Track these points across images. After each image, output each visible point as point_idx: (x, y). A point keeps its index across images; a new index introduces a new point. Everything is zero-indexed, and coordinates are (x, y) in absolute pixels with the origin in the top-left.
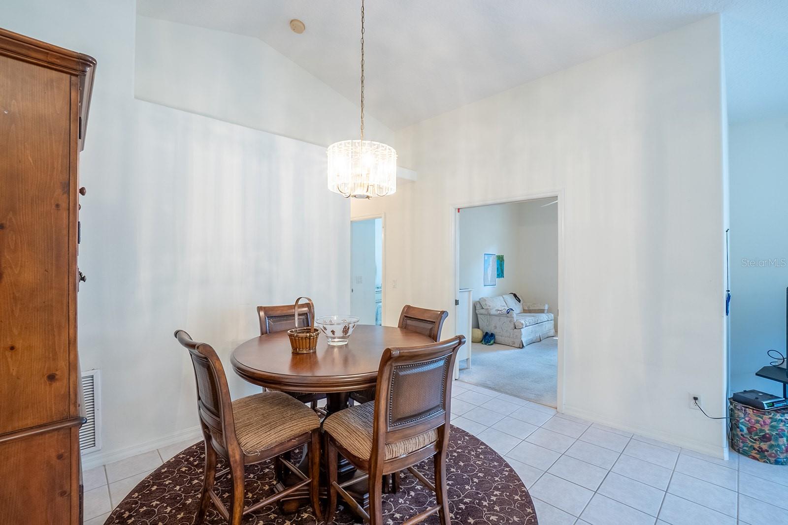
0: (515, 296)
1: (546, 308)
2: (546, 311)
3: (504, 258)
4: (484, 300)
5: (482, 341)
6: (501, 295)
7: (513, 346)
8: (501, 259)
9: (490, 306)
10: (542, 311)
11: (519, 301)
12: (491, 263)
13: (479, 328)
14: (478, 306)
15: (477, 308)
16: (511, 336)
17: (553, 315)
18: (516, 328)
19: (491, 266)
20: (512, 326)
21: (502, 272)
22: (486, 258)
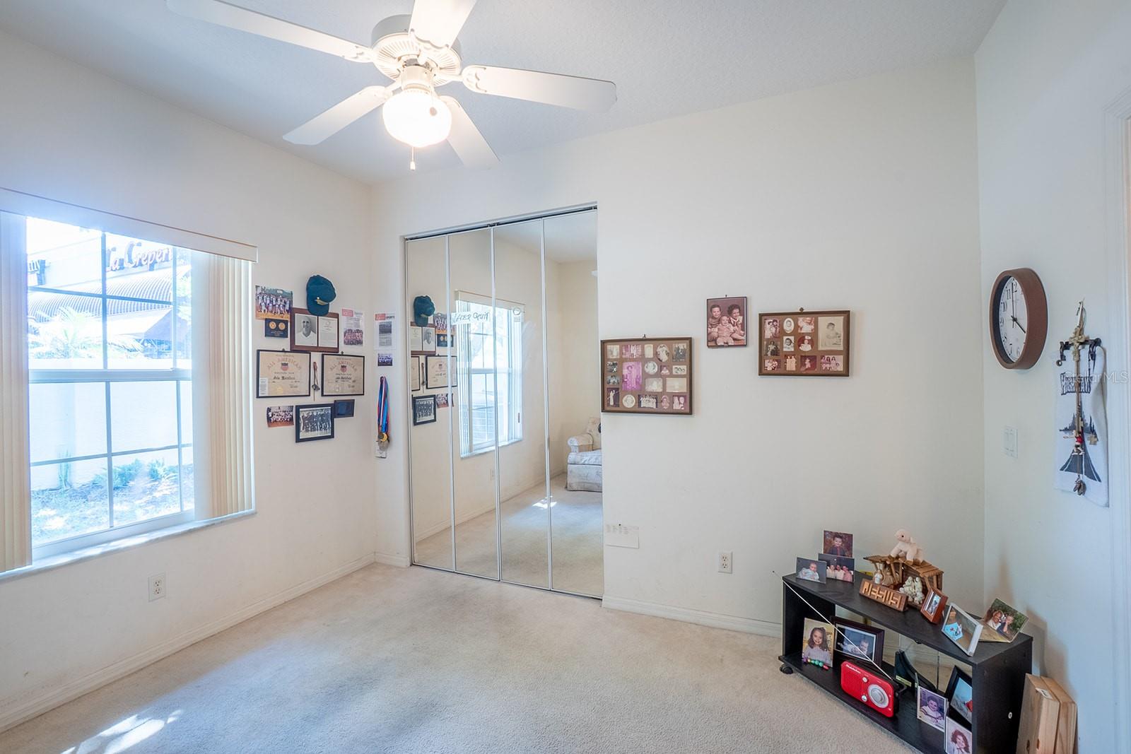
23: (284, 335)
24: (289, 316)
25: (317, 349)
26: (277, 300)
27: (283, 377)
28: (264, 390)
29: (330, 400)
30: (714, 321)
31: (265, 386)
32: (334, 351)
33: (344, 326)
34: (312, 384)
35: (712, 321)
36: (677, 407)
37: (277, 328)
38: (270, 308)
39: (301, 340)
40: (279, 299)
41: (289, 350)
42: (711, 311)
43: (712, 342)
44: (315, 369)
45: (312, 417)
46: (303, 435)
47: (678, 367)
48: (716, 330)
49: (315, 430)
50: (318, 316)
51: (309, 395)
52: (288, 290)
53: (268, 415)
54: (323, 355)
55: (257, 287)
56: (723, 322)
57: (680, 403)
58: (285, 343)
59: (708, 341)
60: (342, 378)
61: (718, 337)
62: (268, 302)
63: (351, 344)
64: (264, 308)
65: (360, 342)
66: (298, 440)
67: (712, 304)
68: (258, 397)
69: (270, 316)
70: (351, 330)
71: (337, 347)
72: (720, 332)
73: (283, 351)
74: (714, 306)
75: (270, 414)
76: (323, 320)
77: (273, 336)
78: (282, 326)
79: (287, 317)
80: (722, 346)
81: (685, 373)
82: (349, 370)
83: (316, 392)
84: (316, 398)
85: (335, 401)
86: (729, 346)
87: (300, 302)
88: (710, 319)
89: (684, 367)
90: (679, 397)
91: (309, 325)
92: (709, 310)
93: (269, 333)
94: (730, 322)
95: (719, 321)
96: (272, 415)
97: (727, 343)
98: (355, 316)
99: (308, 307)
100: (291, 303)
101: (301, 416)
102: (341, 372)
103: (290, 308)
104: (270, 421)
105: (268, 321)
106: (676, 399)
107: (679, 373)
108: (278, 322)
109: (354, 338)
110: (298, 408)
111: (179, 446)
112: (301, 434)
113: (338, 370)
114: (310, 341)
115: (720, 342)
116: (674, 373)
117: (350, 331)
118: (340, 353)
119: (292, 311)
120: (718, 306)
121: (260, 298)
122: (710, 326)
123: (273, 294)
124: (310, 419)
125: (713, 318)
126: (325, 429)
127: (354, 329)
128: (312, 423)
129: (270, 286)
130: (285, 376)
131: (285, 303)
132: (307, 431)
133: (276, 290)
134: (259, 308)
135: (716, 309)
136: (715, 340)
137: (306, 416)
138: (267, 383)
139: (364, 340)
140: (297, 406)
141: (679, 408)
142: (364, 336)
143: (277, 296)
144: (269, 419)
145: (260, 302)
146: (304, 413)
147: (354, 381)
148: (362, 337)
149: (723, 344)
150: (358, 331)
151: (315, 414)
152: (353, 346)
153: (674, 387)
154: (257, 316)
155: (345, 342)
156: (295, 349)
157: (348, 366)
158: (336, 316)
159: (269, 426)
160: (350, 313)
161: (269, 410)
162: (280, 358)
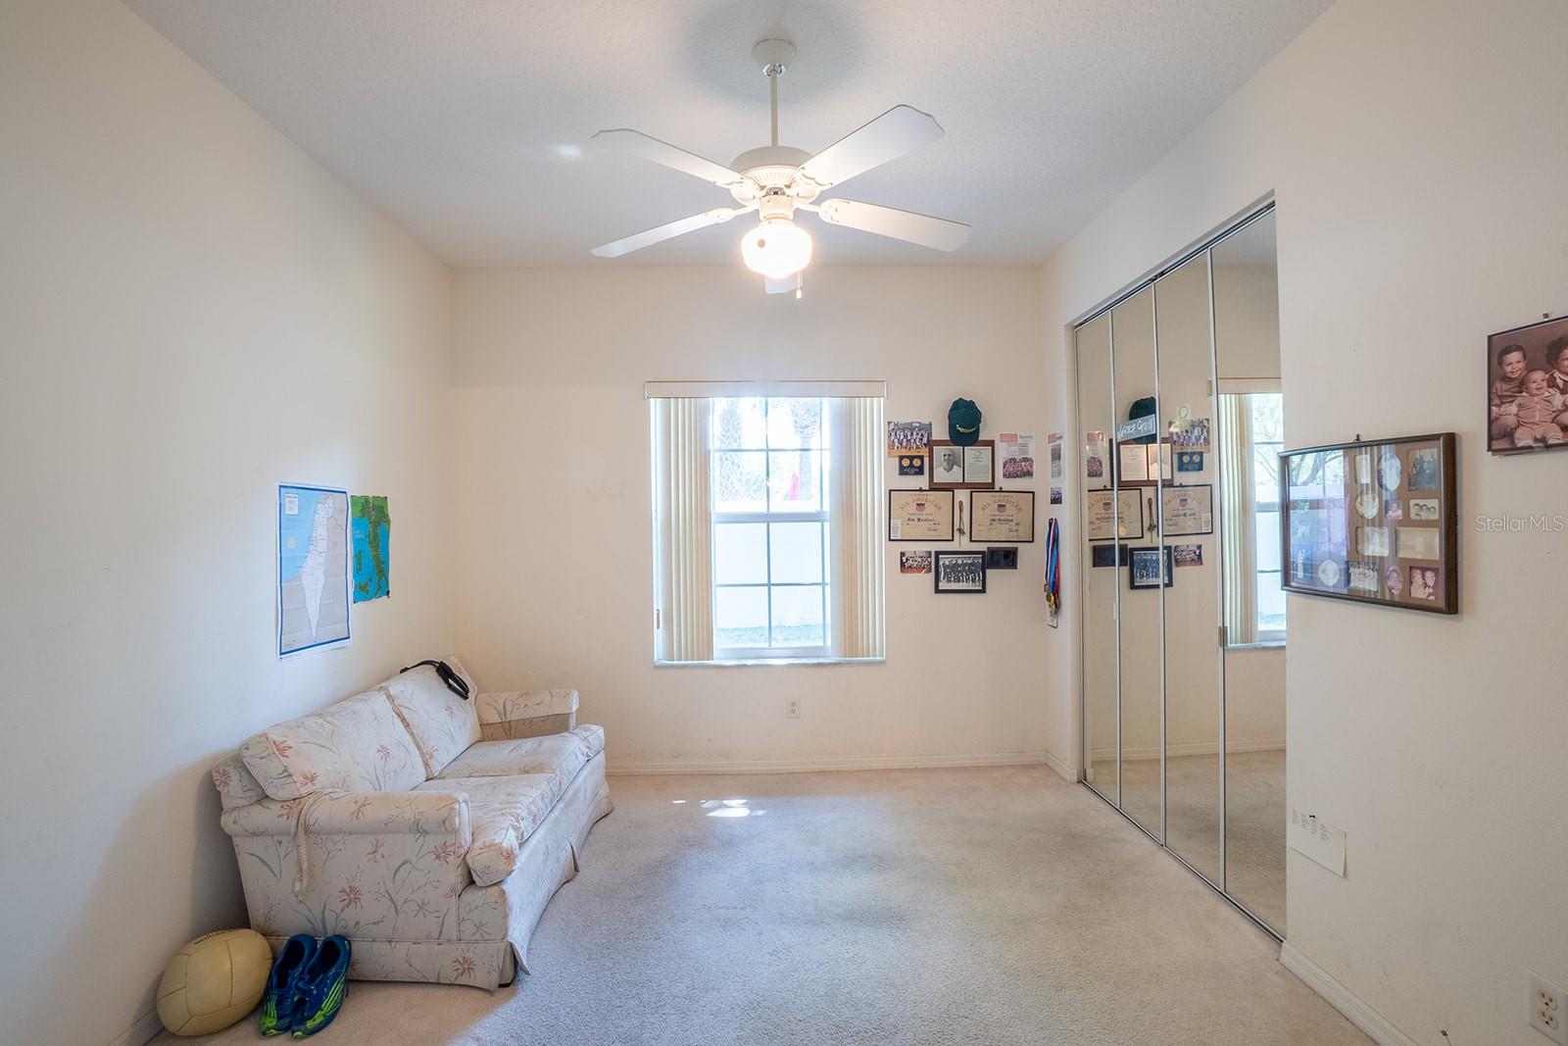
0: (444, 672)
1: (575, 707)
2: (573, 721)
3: (392, 511)
4: (270, 745)
5: (258, 1008)
6: (376, 682)
7: (461, 981)
8: (372, 516)
9: (312, 779)
10: (557, 725)
11: (463, 692)
12: (321, 532)
13: (248, 926)
14: (234, 792)
15: (227, 803)
16: (450, 930)
17: (600, 732)
18: (472, 882)
19: (322, 545)
20: (454, 877)
21: (381, 570)
22: (292, 507)
23: (920, 471)
24: (927, 450)
25: (963, 485)
26: (912, 434)
27: (919, 519)
28: (896, 533)
29: (983, 547)
30: (1506, 387)
31: (898, 528)
32: (989, 487)
33: (1003, 452)
34: (956, 527)
35: (1501, 384)
36: (1419, 593)
37: (911, 466)
38: (904, 444)
39: (941, 476)
40: (915, 433)
41: (928, 488)
42: (1500, 363)
43: (1502, 439)
44: (961, 510)
45: (956, 565)
46: (943, 586)
47: (1421, 502)
48: (1514, 408)
49: (959, 582)
50: (964, 446)
51: (952, 540)
52: (925, 421)
53: (902, 560)
54: (972, 492)
55: (889, 423)
56: (1534, 386)
57: (1426, 585)
58: (923, 482)
59: (1490, 439)
60: (999, 520)
61: (1519, 425)
62: (902, 437)
63: (1013, 477)
64: (897, 444)
65: (1029, 474)
66: (937, 591)
67: (1499, 347)
68: (890, 540)
69: (904, 452)
70: (1015, 460)
71: (990, 481)
72: (1521, 413)
73: (921, 490)
74: (1508, 350)
75: (904, 559)
76: (970, 452)
77: (907, 474)
78: (917, 463)
79: (924, 452)
80: (1528, 449)
81: (1436, 517)
82: (1010, 510)
83: (962, 537)
84: (962, 543)
85: (988, 548)
86: (1549, 447)
87: (940, 432)
88: (1498, 385)
89: (1434, 503)
90: (1424, 570)
91: (951, 458)
92: (1495, 360)
93: (903, 471)
94: (1552, 383)
95: (1522, 385)
96: (907, 559)
97: (1543, 440)
98: (1020, 441)
99: (950, 437)
100: (930, 435)
101: (941, 564)
102: (997, 513)
103: (928, 441)
104: (904, 567)
105: (901, 458)
106: (1417, 574)
107: (1424, 515)
108: (911, 458)
109: (1020, 469)
110: (938, 553)
111: (823, 584)
112: (940, 584)
113: (993, 509)
114: (955, 476)
115: (1523, 438)
116: (1413, 516)
117: (1013, 460)
118: (997, 489)
119: (931, 444)
120: (1519, 348)
121: (893, 434)
122: (1497, 401)
123: (910, 428)
124: (954, 567)
125: (1506, 379)
126: (973, 580)
127: (1019, 457)
128: (955, 572)
129: (905, 420)
130: (921, 517)
131: (922, 435)
132: (949, 581)
133: (912, 423)
134: (891, 446)
135: (1514, 357)
136: (1509, 434)
137: (947, 563)
138: (899, 525)
139: (1035, 469)
140: (936, 552)
141: (1424, 597)
142: (1034, 465)
143: (912, 430)
144: (902, 564)
145: (892, 438)
146: (945, 560)
147: (1017, 524)
148: (1031, 466)
149: (1530, 442)
150: (1025, 460)
151: (960, 562)
152: (1018, 479)
153: (1413, 547)
154: (889, 454)
155: (1005, 475)
156: (934, 488)
157: (1007, 505)
158: (991, 443)
159: (902, 572)
160: (1011, 438)
161: (903, 554)
162: (915, 498)
